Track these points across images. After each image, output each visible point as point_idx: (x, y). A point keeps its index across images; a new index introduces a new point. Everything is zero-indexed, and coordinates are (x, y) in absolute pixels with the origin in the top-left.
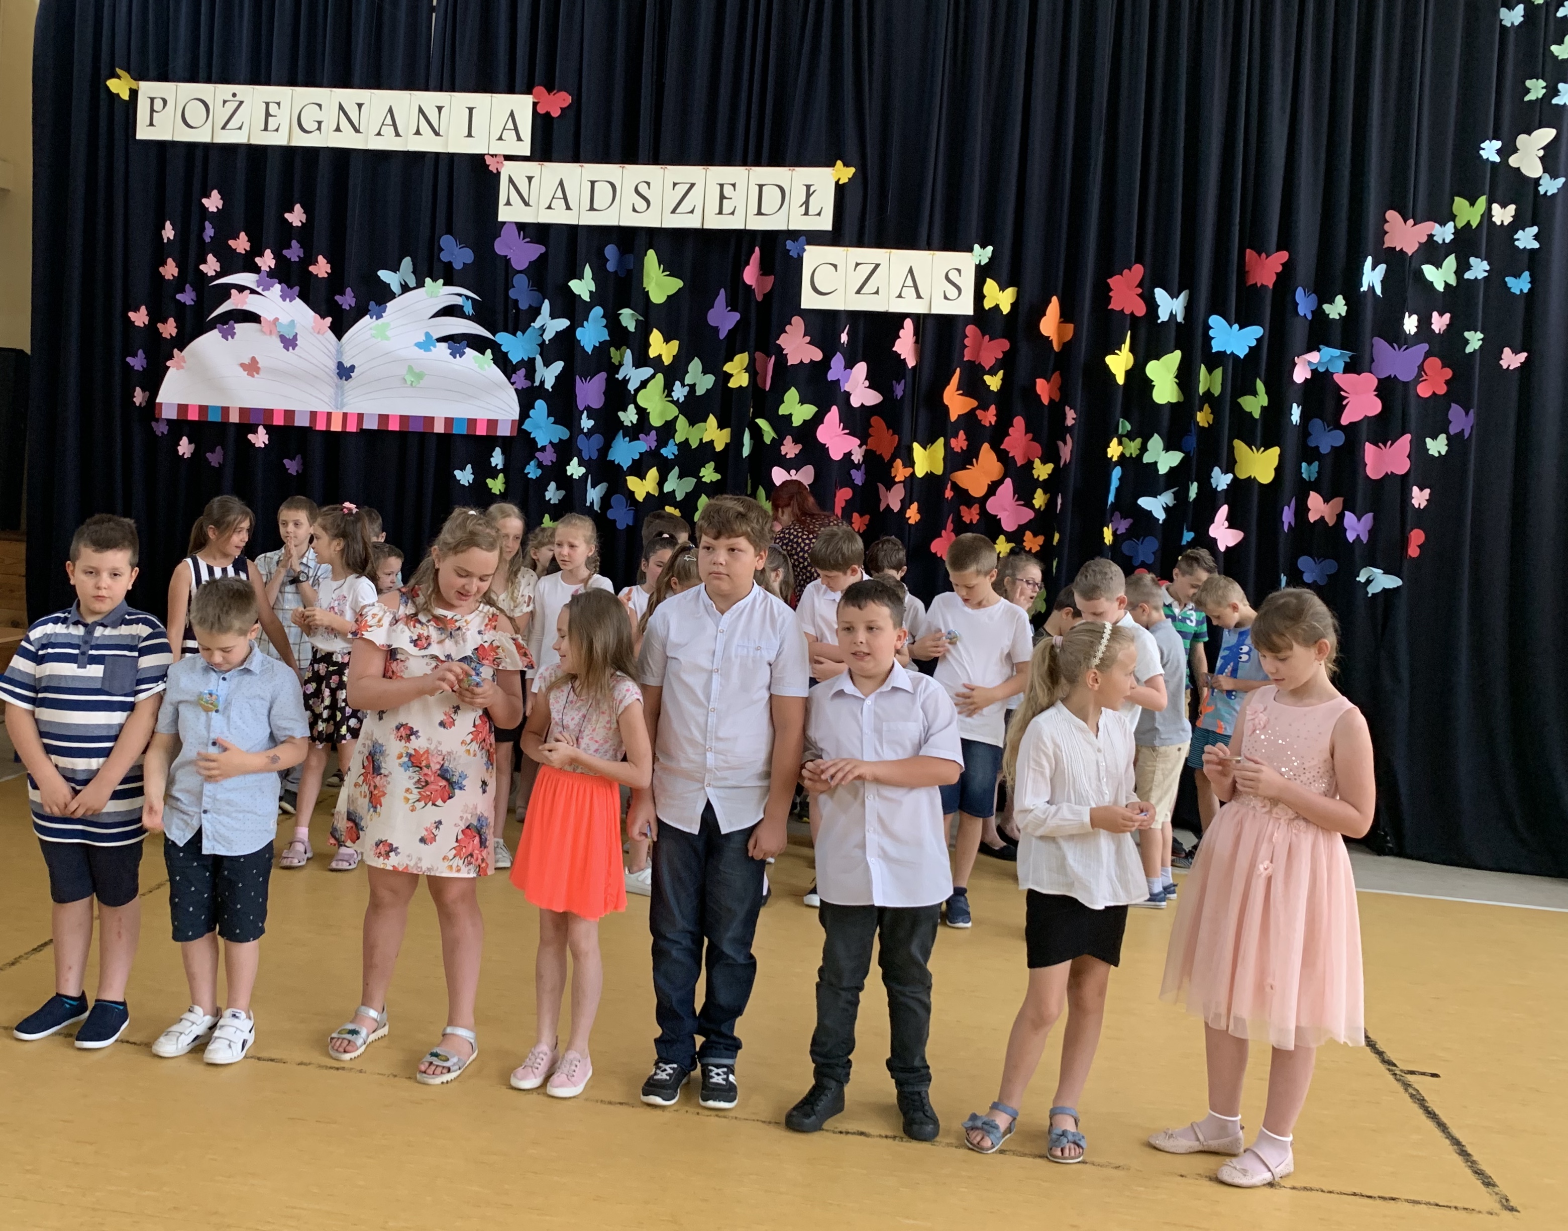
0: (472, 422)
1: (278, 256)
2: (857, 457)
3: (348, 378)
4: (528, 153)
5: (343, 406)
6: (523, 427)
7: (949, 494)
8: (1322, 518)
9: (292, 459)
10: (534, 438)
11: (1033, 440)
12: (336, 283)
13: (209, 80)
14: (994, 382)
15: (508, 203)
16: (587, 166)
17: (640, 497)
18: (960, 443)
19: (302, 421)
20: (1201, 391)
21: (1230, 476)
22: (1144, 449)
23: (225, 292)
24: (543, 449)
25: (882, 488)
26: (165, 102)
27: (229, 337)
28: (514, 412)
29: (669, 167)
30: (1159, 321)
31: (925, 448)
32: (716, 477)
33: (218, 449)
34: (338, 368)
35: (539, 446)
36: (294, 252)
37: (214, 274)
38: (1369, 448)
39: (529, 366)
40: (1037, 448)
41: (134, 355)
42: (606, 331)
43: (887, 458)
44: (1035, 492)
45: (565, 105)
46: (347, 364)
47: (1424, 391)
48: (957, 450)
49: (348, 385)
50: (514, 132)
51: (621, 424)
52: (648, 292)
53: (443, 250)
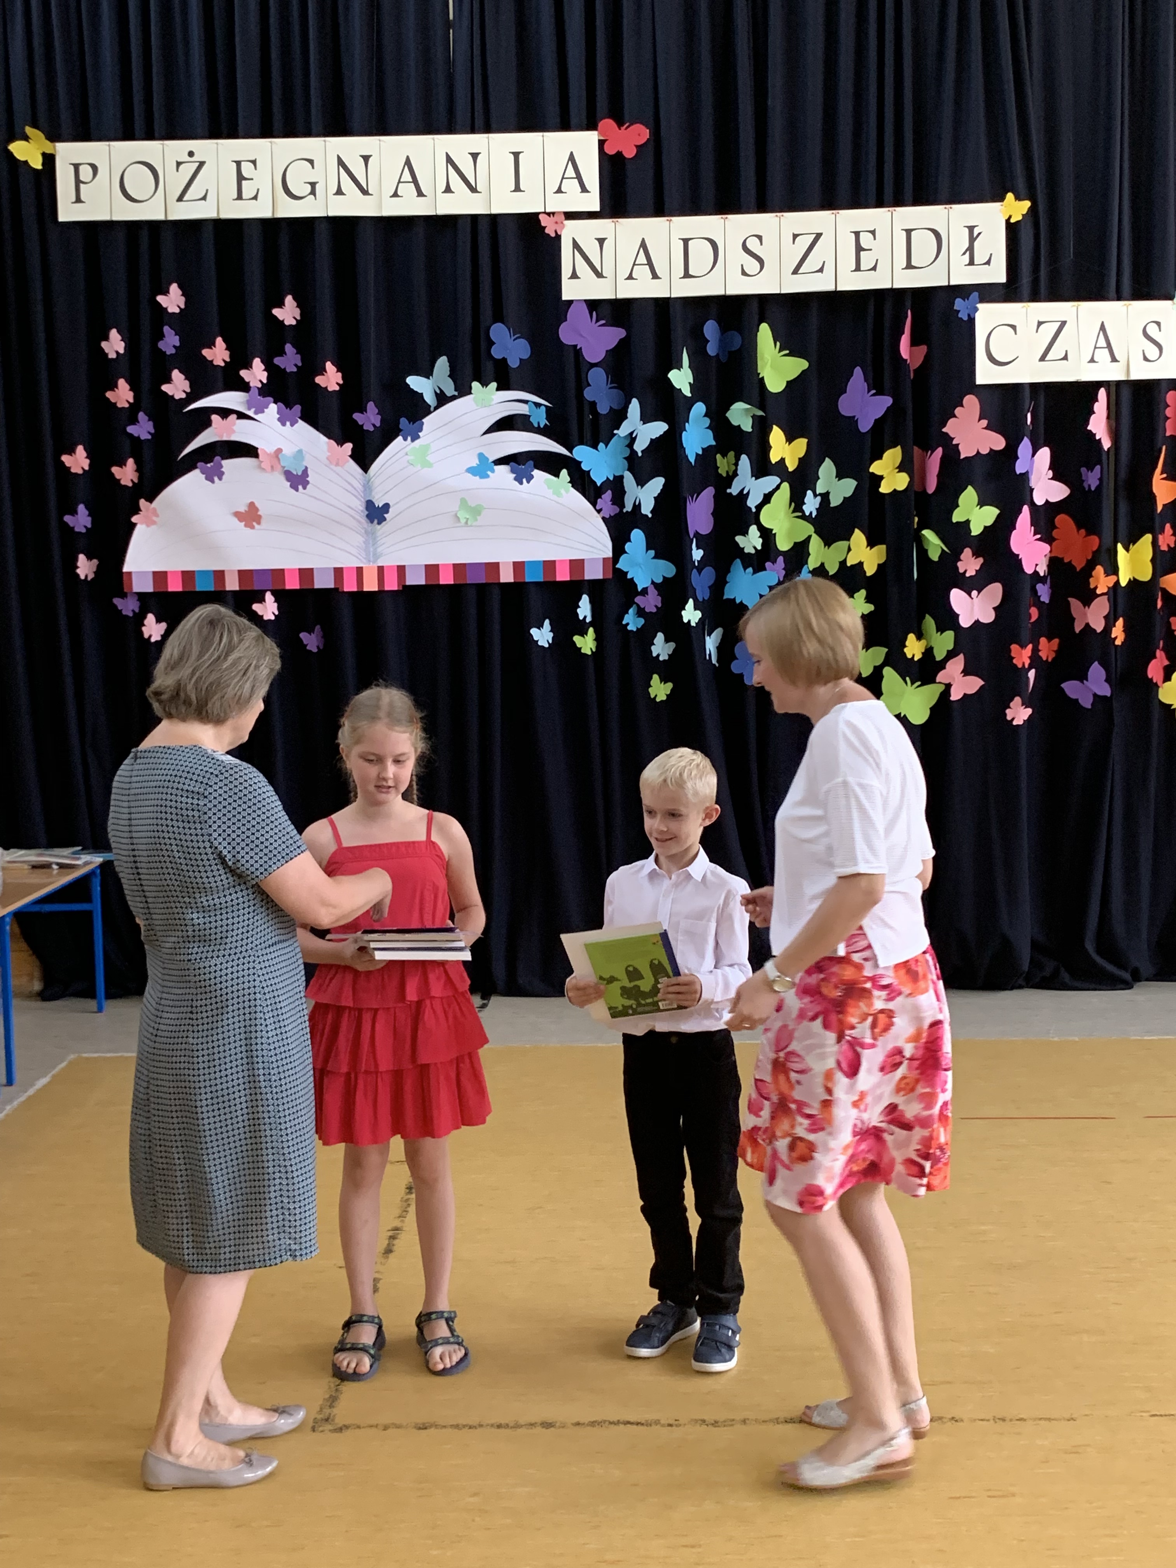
0: (550, 566)
1: (269, 367)
3: (382, 520)
4: (596, 207)
5: (377, 557)
6: (617, 566)
7: (1159, 603)
9: (310, 631)
10: (632, 579)
12: (351, 396)
13: (149, 136)
15: (574, 276)
16: (676, 220)
18: (1167, 539)
19: (323, 582)
23: (203, 419)
24: (645, 591)
25: (1075, 604)
26: (94, 168)
27: (216, 479)
28: (605, 549)
29: (786, 214)
31: (1127, 549)
32: (871, 608)
34: (367, 508)
35: (639, 589)
36: (290, 360)
37: (184, 396)
39: (616, 486)
41: (73, 512)
42: (710, 433)
43: (1079, 565)
45: (642, 141)
46: (379, 503)
48: (1164, 548)
49: (381, 530)
50: (576, 180)
51: (739, 552)
52: (763, 378)
53: (494, 343)
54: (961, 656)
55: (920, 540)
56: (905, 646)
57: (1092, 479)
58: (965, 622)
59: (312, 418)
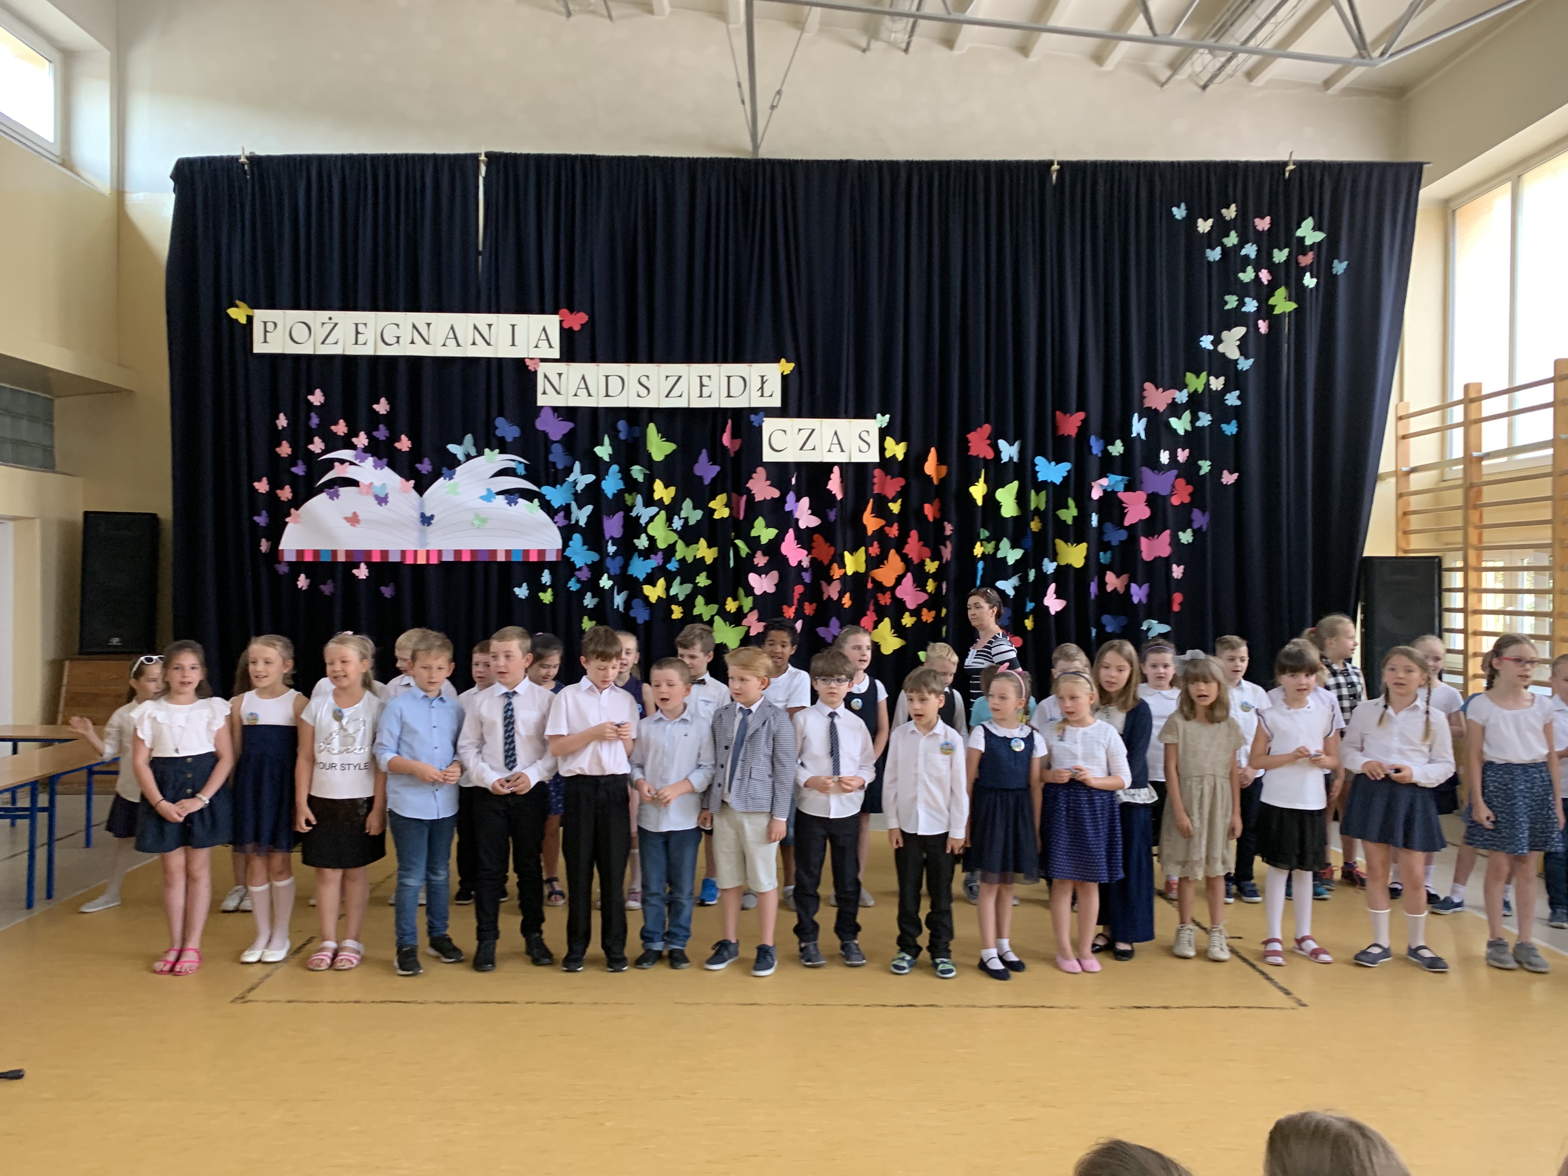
0: (526, 552)
1: (370, 437)
2: (806, 564)
3: (429, 524)
4: (557, 356)
5: (426, 544)
6: (565, 554)
7: (870, 586)
8: (1116, 588)
9: (387, 586)
10: (573, 562)
12: (415, 454)
13: (309, 308)
14: (895, 507)
15: (544, 393)
16: (602, 365)
17: (653, 600)
18: (875, 550)
19: (394, 558)
20: (1033, 507)
21: (1055, 564)
22: (997, 548)
23: (329, 465)
24: (580, 569)
25: (824, 584)
26: (275, 324)
27: (335, 498)
28: (558, 544)
29: (662, 365)
30: (1002, 461)
31: (852, 554)
32: (709, 582)
33: (330, 581)
34: (421, 517)
35: (577, 567)
36: (382, 433)
37: (320, 451)
38: (1143, 541)
39: (567, 509)
40: (927, 551)
41: (259, 515)
42: (621, 482)
43: (826, 562)
44: (927, 581)
45: (583, 322)
46: (428, 514)
47: (1175, 501)
48: (873, 555)
49: (429, 529)
50: (546, 341)
51: (635, 548)
52: (650, 453)
53: (497, 428)
54: (756, 611)
55: (735, 545)
56: (727, 604)
58: (758, 592)
59: (392, 466)
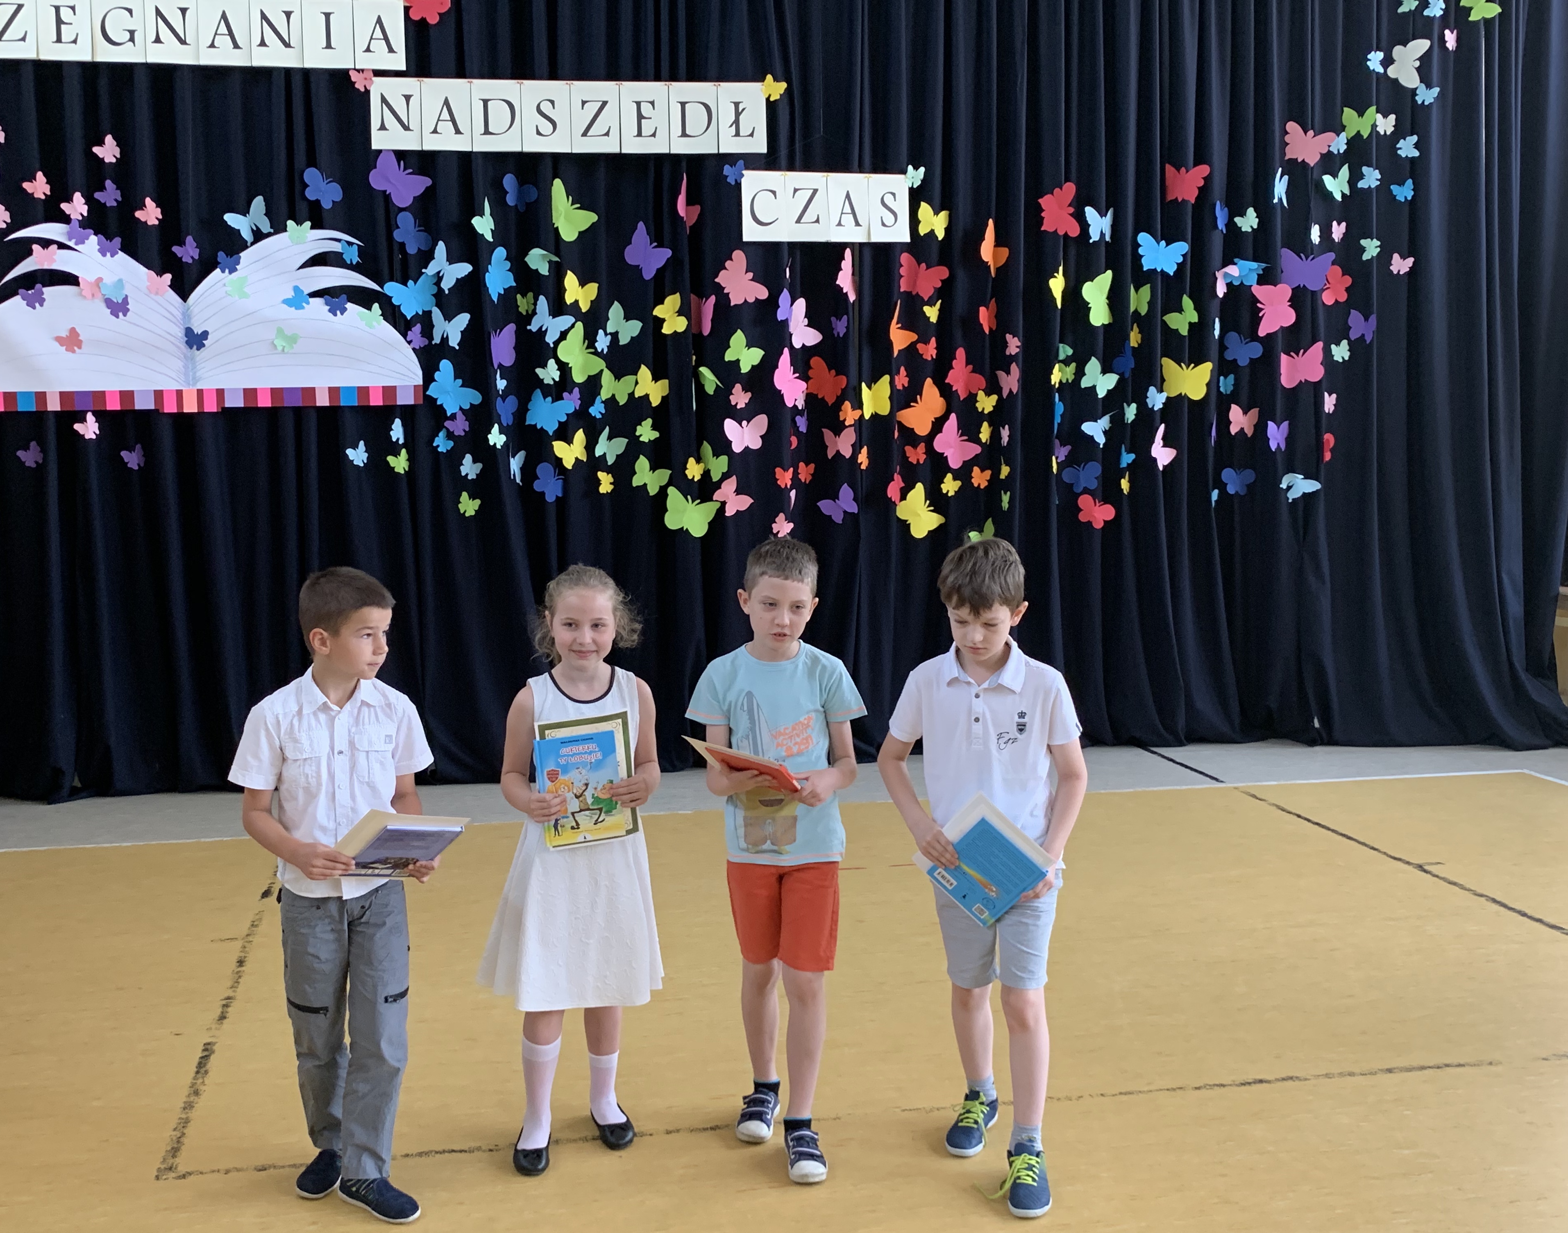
0: (364, 391)
1: (89, 200)
2: (802, 403)
3: (201, 346)
4: (404, 68)
5: (196, 380)
6: (428, 393)
7: (896, 434)
8: (1242, 429)
9: (131, 449)
10: (441, 405)
11: (973, 371)
12: (171, 231)
14: (932, 313)
15: (383, 127)
16: (476, 82)
17: (569, 464)
18: (902, 380)
19: (144, 403)
20: (1132, 309)
21: (1163, 396)
22: (1080, 373)
23: (24, 248)
24: (453, 417)
25: (827, 434)
27: (37, 305)
28: (418, 378)
29: (575, 83)
30: (1091, 241)
31: (870, 387)
32: (655, 435)
33: (33, 444)
34: (186, 335)
35: (449, 415)
36: (110, 195)
37: (4, 226)
38: (1284, 357)
39: (425, 319)
40: (980, 380)
42: (511, 275)
43: (831, 400)
44: (981, 426)
45: (444, 9)
46: (198, 330)
47: (1328, 299)
48: (900, 387)
49: (200, 355)
50: (384, 41)
51: (539, 382)
52: (557, 228)
53: (307, 186)
54: (734, 477)
55: (697, 376)
56: (686, 469)
57: (840, 327)
58: (737, 448)
59: (130, 249)
